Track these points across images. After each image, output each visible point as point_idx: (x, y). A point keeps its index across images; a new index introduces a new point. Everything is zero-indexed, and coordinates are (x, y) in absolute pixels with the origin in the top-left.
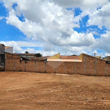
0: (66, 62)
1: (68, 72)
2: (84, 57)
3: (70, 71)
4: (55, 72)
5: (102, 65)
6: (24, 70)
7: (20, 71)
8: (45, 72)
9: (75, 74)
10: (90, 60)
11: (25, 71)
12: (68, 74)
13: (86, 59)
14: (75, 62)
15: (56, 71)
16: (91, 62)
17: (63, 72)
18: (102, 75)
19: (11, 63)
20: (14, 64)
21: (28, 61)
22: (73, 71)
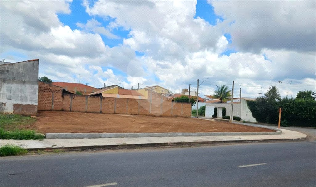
0: (128, 99)
1: (130, 112)
2: (150, 94)
3: (133, 111)
4: (114, 112)
5: (169, 104)
6: (69, 110)
7: (62, 110)
8: (101, 112)
9: (139, 114)
10: (156, 97)
11: (71, 111)
12: (132, 115)
13: (152, 96)
14: (139, 99)
15: (116, 111)
16: (157, 100)
17: (124, 112)
18: (168, 115)
19: (47, 98)
20: (53, 100)
21: (74, 96)
22: (136, 111)
